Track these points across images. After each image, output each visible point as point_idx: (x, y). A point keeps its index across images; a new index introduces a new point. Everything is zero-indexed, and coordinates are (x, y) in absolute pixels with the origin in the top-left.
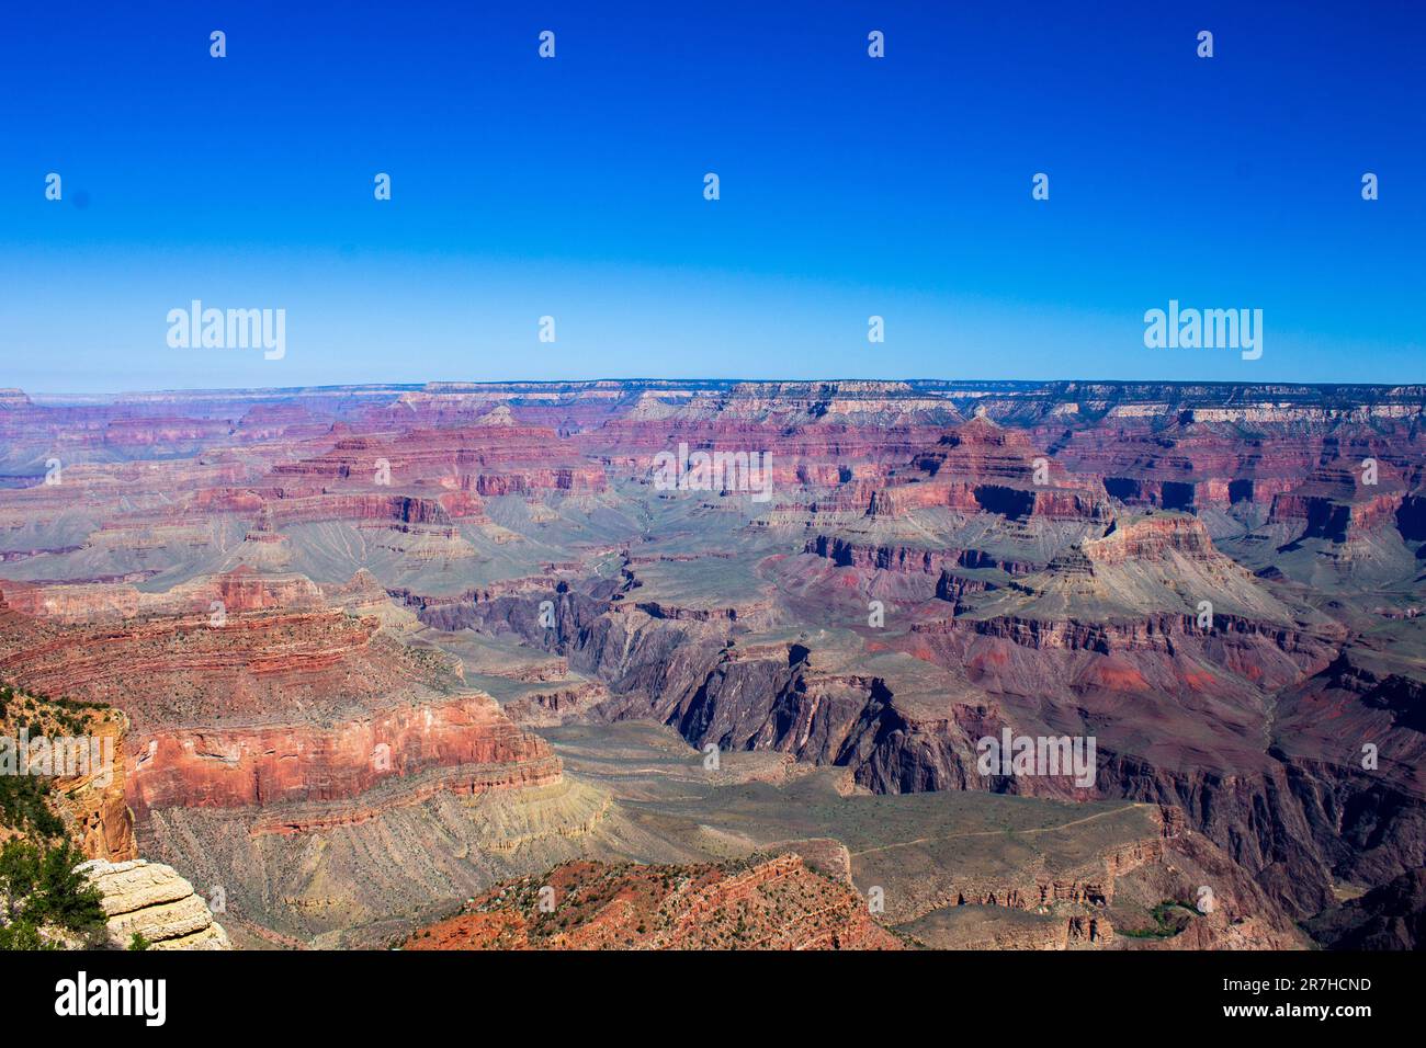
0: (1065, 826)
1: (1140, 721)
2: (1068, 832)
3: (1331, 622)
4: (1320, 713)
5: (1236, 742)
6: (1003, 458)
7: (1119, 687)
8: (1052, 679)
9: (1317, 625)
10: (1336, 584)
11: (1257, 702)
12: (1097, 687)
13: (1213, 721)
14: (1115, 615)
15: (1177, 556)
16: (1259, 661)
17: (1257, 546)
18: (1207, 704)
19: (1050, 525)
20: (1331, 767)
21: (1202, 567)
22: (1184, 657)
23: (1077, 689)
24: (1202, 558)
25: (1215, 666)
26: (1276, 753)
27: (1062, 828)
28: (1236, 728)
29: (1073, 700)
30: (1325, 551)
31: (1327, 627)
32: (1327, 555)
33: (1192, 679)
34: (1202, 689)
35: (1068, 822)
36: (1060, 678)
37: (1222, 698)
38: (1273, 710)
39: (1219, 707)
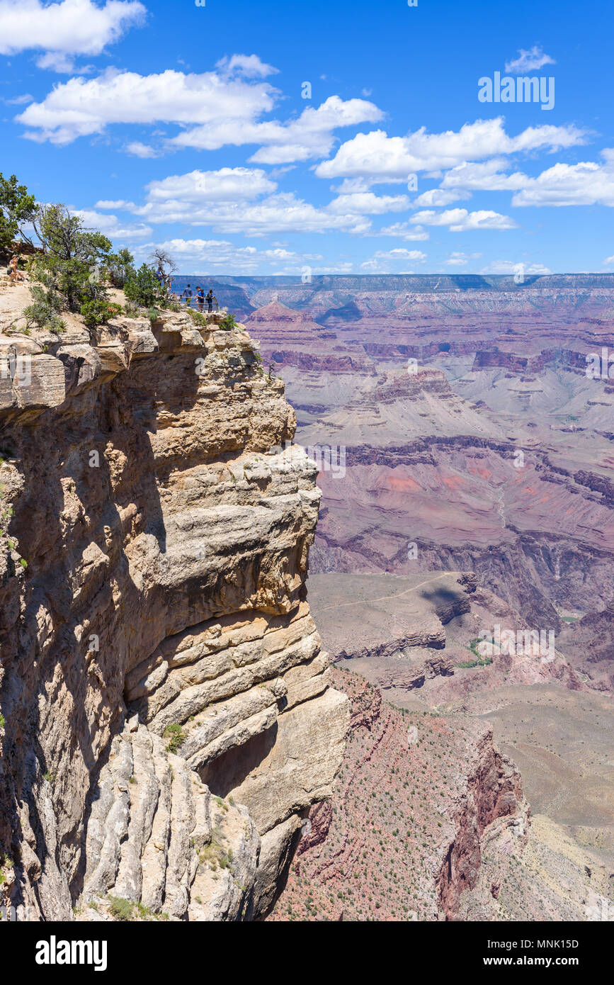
0: (403, 593)
1: (421, 512)
2: (406, 597)
3: (530, 436)
4: (534, 499)
5: (485, 522)
6: (295, 331)
7: (402, 490)
8: (355, 487)
9: (521, 439)
10: (522, 411)
11: (492, 494)
12: (388, 490)
13: (467, 509)
14: (395, 440)
15: (429, 397)
16: (489, 466)
17: (466, 387)
18: (461, 497)
19: (332, 378)
20: (547, 535)
21: (445, 404)
22: (443, 466)
23: (374, 493)
24: (445, 397)
25: (460, 471)
26: (511, 527)
27: (402, 595)
28: (481, 512)
29: (372, 500)
30: (514, 389)
31: (528, 441)
32: (515, 391)
33: (448, 481)
34: (456, 487)
35: (405, 591)
36: (362, 486)
37: (469, 493)
38: (503, 499)
39: (469, 499)
